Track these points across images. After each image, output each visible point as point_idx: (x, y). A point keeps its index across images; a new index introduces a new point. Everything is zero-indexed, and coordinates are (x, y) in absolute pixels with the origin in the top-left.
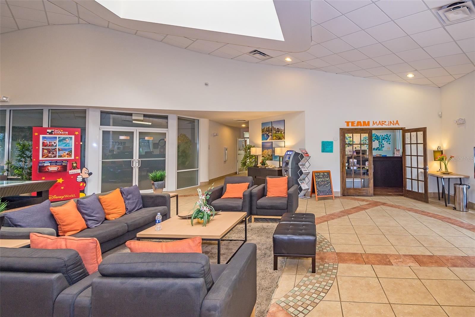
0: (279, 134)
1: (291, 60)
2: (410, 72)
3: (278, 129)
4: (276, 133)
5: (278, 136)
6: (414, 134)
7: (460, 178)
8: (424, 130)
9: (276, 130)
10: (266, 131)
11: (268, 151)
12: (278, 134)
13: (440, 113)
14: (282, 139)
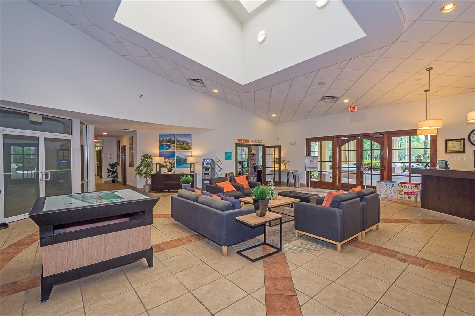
0: (185, 146)
1: (218, 91)
2: (274, 113)
3: (183, 141)
4: (180, 144)
5: (183, 147)
6: (272, 149)
7: (293, 172)
8: (279, 147)
9: (181, 142)
10: (167, 142)
11: (170, 160)
12: (183, 146)
13: (278, 138)
14: (188, 150)
